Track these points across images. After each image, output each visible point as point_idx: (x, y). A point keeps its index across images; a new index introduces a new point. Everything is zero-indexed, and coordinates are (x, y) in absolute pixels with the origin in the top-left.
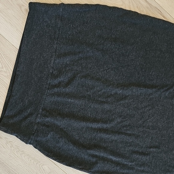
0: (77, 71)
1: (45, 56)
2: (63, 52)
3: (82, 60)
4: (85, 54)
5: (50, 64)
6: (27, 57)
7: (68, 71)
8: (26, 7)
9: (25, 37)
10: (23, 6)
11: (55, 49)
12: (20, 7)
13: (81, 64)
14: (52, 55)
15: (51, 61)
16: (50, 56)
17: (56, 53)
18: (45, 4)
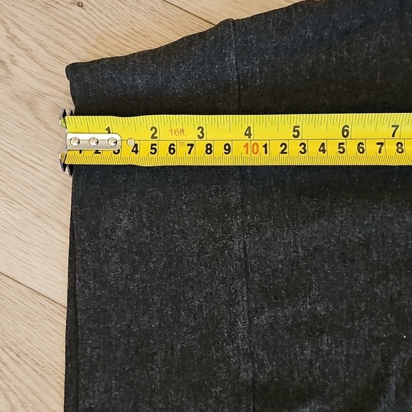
0: (379, 339)
1: (200, 306)
2: (281, 261)
3: (388, 280)
4: (399, 246)
5: (232, 338)
6: (114, 332)
7: (329, 353)
8: (54, 99)
9: (81, 240)
10: (41, 95)
11: (240, 260)
12: (31, 106)
13: (392, 300)
14: (230, 293)
15: (233, 324)
16: (225, 297)
17: (248, 275)
18: (143, 55)
